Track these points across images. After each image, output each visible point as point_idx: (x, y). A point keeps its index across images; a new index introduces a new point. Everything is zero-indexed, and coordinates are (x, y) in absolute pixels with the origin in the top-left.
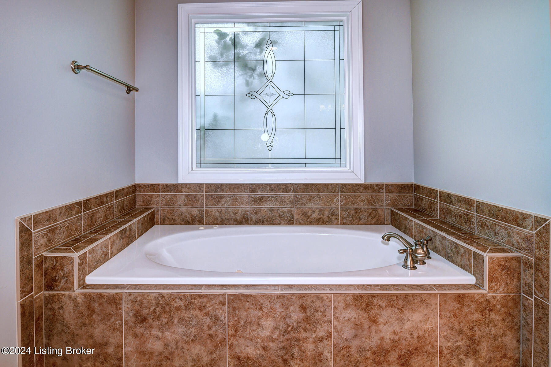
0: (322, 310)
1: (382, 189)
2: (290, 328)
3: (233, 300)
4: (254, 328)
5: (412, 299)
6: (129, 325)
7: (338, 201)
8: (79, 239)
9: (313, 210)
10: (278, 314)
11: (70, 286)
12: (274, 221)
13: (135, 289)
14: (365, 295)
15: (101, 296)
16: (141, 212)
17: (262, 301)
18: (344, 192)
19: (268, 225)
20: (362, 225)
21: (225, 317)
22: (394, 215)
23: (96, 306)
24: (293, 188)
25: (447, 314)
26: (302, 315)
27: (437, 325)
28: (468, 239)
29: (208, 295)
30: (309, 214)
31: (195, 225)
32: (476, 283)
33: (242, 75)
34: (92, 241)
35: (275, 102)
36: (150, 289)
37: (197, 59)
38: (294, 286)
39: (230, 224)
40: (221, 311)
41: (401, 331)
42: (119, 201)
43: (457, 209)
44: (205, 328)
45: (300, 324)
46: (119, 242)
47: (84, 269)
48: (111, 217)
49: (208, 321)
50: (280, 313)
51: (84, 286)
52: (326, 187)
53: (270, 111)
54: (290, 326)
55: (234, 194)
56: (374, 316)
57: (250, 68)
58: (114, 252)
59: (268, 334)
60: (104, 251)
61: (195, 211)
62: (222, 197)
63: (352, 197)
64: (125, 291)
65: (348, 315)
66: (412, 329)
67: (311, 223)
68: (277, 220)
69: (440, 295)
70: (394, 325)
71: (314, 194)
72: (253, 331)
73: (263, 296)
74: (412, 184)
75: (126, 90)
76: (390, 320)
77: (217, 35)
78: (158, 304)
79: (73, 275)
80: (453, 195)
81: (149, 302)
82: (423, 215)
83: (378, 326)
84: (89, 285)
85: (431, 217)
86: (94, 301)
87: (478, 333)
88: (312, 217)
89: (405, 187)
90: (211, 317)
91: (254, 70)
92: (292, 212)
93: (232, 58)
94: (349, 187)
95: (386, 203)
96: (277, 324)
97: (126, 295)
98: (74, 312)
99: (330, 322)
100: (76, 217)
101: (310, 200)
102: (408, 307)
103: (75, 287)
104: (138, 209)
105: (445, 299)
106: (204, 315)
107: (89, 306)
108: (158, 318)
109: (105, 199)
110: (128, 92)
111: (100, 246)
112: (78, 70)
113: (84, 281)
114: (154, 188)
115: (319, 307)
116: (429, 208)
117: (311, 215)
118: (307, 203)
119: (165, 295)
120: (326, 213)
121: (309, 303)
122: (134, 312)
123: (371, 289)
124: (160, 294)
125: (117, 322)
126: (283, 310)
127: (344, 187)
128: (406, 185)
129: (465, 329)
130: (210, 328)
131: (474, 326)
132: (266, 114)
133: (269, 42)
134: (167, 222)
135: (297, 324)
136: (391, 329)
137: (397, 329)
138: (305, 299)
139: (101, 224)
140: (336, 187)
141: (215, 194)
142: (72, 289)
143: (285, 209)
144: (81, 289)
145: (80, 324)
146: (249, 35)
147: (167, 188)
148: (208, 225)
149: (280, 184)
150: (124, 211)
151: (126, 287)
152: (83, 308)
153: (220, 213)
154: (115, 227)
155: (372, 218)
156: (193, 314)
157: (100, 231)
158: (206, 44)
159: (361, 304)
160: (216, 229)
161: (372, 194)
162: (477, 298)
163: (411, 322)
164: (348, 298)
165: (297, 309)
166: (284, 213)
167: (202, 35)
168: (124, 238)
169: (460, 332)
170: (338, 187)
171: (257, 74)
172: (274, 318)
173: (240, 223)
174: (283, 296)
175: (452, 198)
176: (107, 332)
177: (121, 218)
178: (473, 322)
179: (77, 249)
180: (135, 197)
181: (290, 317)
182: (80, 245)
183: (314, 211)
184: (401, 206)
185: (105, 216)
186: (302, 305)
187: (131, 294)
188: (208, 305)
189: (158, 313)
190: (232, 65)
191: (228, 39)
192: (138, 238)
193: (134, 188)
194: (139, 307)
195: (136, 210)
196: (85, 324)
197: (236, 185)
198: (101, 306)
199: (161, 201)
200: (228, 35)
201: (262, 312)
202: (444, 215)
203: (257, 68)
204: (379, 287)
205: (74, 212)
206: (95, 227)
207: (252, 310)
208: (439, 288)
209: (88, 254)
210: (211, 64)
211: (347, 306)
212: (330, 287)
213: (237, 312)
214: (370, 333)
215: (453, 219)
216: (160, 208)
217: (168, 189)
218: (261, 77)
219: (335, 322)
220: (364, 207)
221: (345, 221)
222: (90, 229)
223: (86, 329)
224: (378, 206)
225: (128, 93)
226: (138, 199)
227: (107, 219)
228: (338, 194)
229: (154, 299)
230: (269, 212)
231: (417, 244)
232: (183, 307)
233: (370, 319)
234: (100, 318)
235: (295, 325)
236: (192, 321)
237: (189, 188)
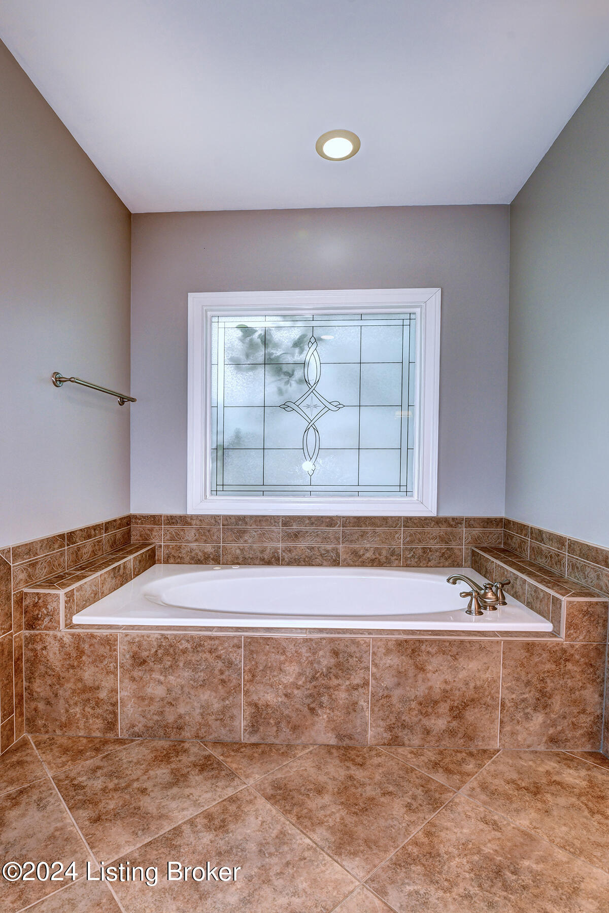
0: (358, 655)
1: (461, 524)
2: (318, 674)
3: (250, 643)
4: (275, 673)
5: (468, 645)
6: (125, 668)
7: (401, 538)
8: (63, 576)
9: (366, 548)
10: (304, 658)
11: (56, 625)
12: (314, 561)
13: (132, 629)
14: (411, 640)
15: (92, 636)
16: (138, 548)
17: (285, 645)
18: (408, 527)
19: (306, 565)
20: (432, 567)
21: (241, 661)
22: (475, 556)
23: (86, 646)
24: (340, 522)
25: (512, 663)
26: (333, 661)
27: (499, 674)
28: (552, 582)
29: (220, 636)
30: (361, 553)
31: (208, 564)
32: (553, 631)
33: (275, 381)
34: (79, 578)
35: (319, 416)
36: (150, 630)
37: (214, 361)
38: (326, 629)
39: (255, 564)
40: (235, 655)
41: (454, 681)
42: (110, 534)
43: (548, 548)
44: (216, 672)
45: (332, 670)
46: (111, 582)
47: (71, 607)
48: (100, 553)
49: (220, 665)
50: (307, 658)
51: (70, 625)
52: (385, 520)
53: (312, 426)
54: (319, 672)
55: (261, 528)
56: (422, 663)
57: (286, 372)
58: (105, 592)
59: (291, 680)
60: (93, 590)
61: (209, 548)
62: (245, 532)
63: (419, 533)
64: (121, 631)
65: (389, 661)
66: (468, 679)
67: (363, 564)
68: (318, 560)
69: (504, 642)
70: (446, 673)
71: (367, 529)
72: (274, 676)
73: (287, 639)
74: (502, 519)
75: (119, 401)
76: (441, 668)
77: (242, 331)
78: (160, 646)
79: (58, 614)
80: (545, 532)
81: (149, 643)
82: (510, 556)
83: (426, 674)
84: (78, 625)
85: (521, 558)
86: (84, 641)
87: (549, 685)
88: (364, 557)
89: (491, 522)
90: (223, 661)
91: (290, 375)
92: (338, 551)
93: (261, 359)
94: (415, 521)
95: (465, 541)
96: (302, 670)
97: (121, 636)
98: (60, 653)
99: (367, 668)
100: (59, 552)
101: (362, 536)
102: (464, 654)
103: (61, 627)
104: (134, 545)
105: (510, 646)
106: (215, 658)
107: (77, 646)
108: (160, 661)
109: (93, 532)
110: (122, 403)
111: (88, 583)
112: (60, 383)
113: (71, 620)
114: (155, 520)
115: (355, 652)
116: (519, 548)
117: (363, 555)
118: (358, 539)
119: (168, 636)
120: (384, 553)
121: (342, 647)
122: (132, 654)
123: (420, 634)
124: (162, 635)
125: (111, 665)
126: (310, 655)
127: (409, 521)
128: (493, 520)
129: (535, 680)
130: (222, 673)
131: (545, 677)
132: (307, 430)
133: (313, 340)
134: (172, 561)
135: (328, 670)
136: (442, 678)
137: (449, 678)
138: (337, 643)
139: (88, 561)
140: (399, 520)
141: (235, 528)
142: (58, 628)
143: (329, 547)
144: (68, 628)
145: (67, 666)
146: (286, 332)
147: (172, 520)
148: (226, 564)
149: (322, 517)
150: (116, 546)
151: (121, 628)
152: (70, 649)
153: (242, 550)
154: (107, 564)
155: (446, 559)
156: (201, 657)
157: (87, 567)
158: (226, 342)
159: (406, 650)
160: (236, 570)
161: (447, 530)
162: (550, 647)
163: (466, 671)
164: (390, 643)
165: (328, 654)
166: (328, 551)
167: (221, 331)
168: (117, 578)
169: (528, 683)
170: (401, 521)
171: (296, 381)
172: (299, 663)
173: (268, 563)
174: (311, 640)
175: (544, 535)
176: (99, 676)
177: (112, 554)
178: (544, 672)
179: (63, 586)
180: (130, 530)
181: (319, 663)
182: (66, 582)
183: (367, 550)
184: (485, 545)
185: (93, 551)
186: (333, 649)
187: (128, 635)
188: (220, 648)
189: (160, 655)
190: (260, 371)
191: (256, 335)
192: (134, 578)
193: (128, 520)
194: (137, 649)
195: (131, 546)
196: (73, 667)
197: (264, 516)
198: (92, 647)
199: (164, 535)
200: (256, 331)
201: (284, 656)
202: (535, 556)
203: (296, 373)
204: (430, 633)
205: (56, 546)
206: (82, 563)
207: (273, 654)
208: (505, 635)
209: (75, 591)
210: (233, 368)
211: (388, 652)
212: (370, 632)
213: (255, 656)
214: (416, 682)
215: (544, 560)
216: (162, 544)
217: (174, 521)
218: (300, 384)
219: (373, 669)
220: (435, 545)
221: (409, 562)
222: (75, 566)
223: (74, 671)
224: (453, 545)
225: (121, 405)
226: (133, 533)
227: (95, 555)
228: (401, 530)
229: (155, 640)
230: (307, 550)
231: (487, 587)
232: (190, 649)
233: (417, 667)
234: (90, 660)
235: (324, 671)
236: (200, 664)
237: (200, 520)
